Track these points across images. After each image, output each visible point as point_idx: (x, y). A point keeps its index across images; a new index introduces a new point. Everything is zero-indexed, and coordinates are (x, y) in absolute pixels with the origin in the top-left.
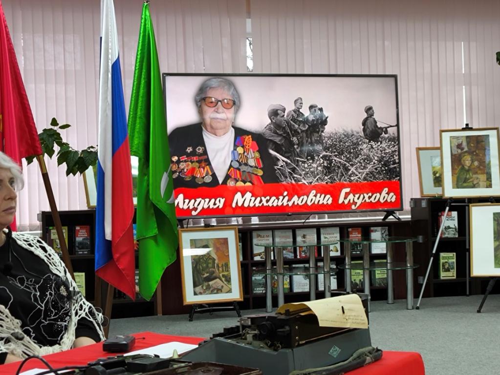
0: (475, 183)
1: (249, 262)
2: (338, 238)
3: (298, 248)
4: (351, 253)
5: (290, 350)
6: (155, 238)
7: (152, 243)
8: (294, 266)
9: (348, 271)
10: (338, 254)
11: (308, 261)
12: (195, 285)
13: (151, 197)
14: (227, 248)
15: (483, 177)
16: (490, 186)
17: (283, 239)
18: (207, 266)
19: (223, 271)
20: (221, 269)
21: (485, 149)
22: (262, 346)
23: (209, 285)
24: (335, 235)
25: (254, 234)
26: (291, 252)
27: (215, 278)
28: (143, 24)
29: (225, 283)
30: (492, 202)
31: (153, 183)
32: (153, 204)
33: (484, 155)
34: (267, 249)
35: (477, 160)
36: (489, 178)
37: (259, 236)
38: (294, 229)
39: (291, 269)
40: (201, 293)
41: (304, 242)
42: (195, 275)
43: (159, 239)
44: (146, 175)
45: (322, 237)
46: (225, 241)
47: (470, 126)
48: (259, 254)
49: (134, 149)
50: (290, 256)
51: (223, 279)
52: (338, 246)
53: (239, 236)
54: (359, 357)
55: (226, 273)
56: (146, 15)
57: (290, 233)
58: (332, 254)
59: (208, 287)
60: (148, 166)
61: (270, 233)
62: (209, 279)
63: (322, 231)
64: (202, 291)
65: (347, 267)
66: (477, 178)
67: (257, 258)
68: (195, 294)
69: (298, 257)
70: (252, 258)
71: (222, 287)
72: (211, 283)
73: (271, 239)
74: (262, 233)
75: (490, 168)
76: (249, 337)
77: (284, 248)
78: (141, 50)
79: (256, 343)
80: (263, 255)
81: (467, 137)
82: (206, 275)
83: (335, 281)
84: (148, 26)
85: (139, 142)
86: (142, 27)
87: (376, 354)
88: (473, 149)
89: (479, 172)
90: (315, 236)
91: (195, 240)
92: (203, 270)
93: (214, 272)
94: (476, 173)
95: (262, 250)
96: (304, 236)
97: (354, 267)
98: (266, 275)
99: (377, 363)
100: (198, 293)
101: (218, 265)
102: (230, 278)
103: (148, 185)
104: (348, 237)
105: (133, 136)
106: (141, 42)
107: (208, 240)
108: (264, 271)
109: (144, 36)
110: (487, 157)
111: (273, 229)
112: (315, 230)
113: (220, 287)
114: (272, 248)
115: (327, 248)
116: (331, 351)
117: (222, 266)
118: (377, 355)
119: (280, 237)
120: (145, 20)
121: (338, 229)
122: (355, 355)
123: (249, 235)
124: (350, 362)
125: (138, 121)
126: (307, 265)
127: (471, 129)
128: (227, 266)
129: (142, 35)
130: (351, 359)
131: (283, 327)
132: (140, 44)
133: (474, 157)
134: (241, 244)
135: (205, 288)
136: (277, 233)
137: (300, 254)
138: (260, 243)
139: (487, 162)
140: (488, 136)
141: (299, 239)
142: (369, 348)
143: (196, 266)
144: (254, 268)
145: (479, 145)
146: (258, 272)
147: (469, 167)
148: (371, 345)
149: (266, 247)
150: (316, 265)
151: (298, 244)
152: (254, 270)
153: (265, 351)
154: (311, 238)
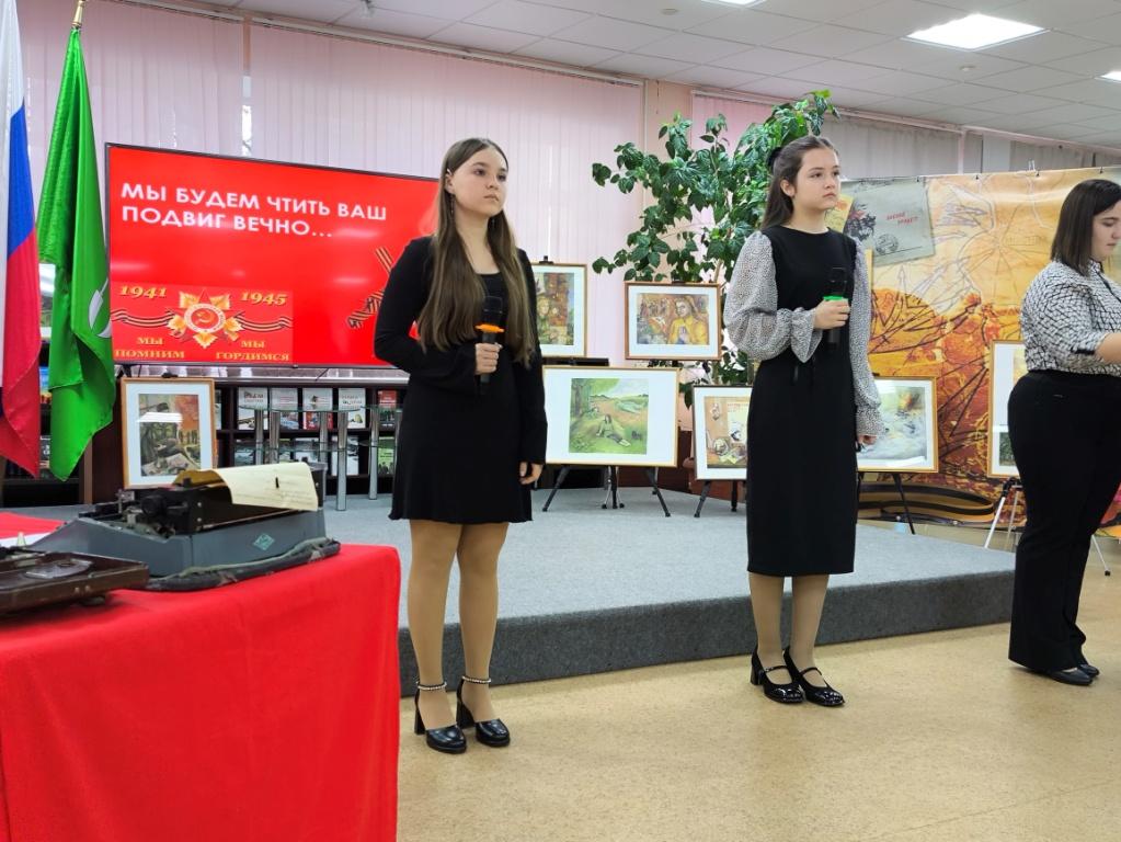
0: (552, 337)
1: (231, 431)
2: (364, 404)
3: (305, 414)
4: (380, 426)
5: (187, 537)
6: (78, 388)
7: (72, 396)
8: (297, 439)
9: (373, 450)
10: (363, 426)
11: (317, 434)
12: (144, 461)
13: (73, 327)
14: (197, 409)
15: (563, 330)
16: (570, 343)
17: (284, 401)
18: (164, 435)
19: (188, 443)
20: (185, 440)
21: (567, 292)
22: (148, 530)
23: (165, 462)
24: (359, 399)
25: (241, 392)
26: (294, 420)
27: (177, 452)
28: (68, 62)
29: (192, 459)
30: (572, 364)
31: (77, 306)
32: (77, 338)
33: (566, 300)
34: (258, 413)
35: (556, 306)
36: (570, 332)
37: (247, 395)
38: (300, 388)
39: (293, 444)
40: (152, 473)
41: (314, 406)
42: (145, 448)
43: (85, 390)
44: (66, 292)
45: (341, 401)
46: (194, 400)
47: (549, 260)
48: (247, 421)
49: (48, 252)
50: (294, 425)
51: (189, 454)
52: (362, 414)
53: (216, 394)
54: (302, 551)
55: (192, 446)
56: (74, 48)
57: (294, 393)
58: (351, 426)
59: (165, 465)
60: (69, 280)
61: (265, 391)
62: (165, 453)
63: (341, 392)
64: (154, 471)
65: (373, 444)
66: (555, 331)
67: (243, 427)
68: (144, 474)
69: (305, 428)
70: (236, 426)
71: (187, 465)
72: (169, 459)
73: (266, 400)
74: (253, 391)
75: (572, 319)
76: (131, 519)
77: (286, 414)
78: (64, 101)
79: (141, 527)
80: (252, 422)
81: (546, 275)
82: (162, 447)
83: (357, 463)
84: (77, 65)
85: (56, 243)
86: (68, 66)
87: (330, 547)
88: (552, 292)
89: (558, 322)
90: (331, 399)
91: (147, 396)
92: (157, 440)
93: (174, 444)
94: (554, 324)
95: (251, 414)
96: (315, 399)
97: (381, 445)
98: (255, 452)
99: (330, 559)
100: (147, 472)
101: (181, 434)
102: (199, 453)
103: (69, 309)
104: (378, 403)
105: (45, 233)
106: (64, 88)
107: (167, 396)
108: (252, 445)
109: (70, 80)
110: (569, 304)
111: (269, 386)
112: (330, 391)
113: (182, 466)
114: (266, 413)
115: (345, 415)
116: (258, 541)
117: (188, 434)
118: (332, 550)
119: (280, 398)
120: (73, 55)
121: (363, 391)
122: (297, 548)
123: (232, 393)
124: (288, 557)
125: (55, 209)
126: (316, 440)
127: (551, 263)
128: (195, 435)
129: (66, 77)
130: (289, 553)
131: (179, 504)
132: (64, 92)
133: (553, 303)
134: (219, 405)
135: (159, 466)
136: (275, 392)
137: (308, 424)
138: (248, 404)
139: (569, 310)
140: (572, 275)
141: (307, 402)
142: (321, 540)
143: (147, 433)
144: (238, 441)
145: (560, 287)
146: (243, 446)
147: (546, 315)
148: (324, 535)
149: (256, 412)
150: (329, 439)
151: (305, 409)
152: (238, 444)
153: (151, 538)
154: (325, 401)
